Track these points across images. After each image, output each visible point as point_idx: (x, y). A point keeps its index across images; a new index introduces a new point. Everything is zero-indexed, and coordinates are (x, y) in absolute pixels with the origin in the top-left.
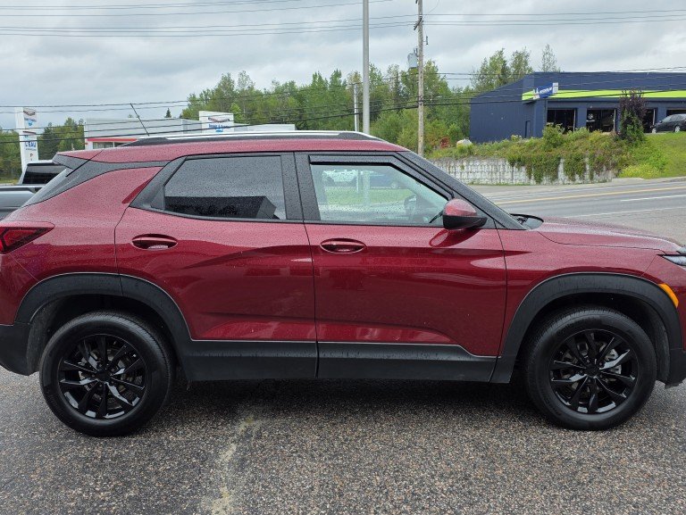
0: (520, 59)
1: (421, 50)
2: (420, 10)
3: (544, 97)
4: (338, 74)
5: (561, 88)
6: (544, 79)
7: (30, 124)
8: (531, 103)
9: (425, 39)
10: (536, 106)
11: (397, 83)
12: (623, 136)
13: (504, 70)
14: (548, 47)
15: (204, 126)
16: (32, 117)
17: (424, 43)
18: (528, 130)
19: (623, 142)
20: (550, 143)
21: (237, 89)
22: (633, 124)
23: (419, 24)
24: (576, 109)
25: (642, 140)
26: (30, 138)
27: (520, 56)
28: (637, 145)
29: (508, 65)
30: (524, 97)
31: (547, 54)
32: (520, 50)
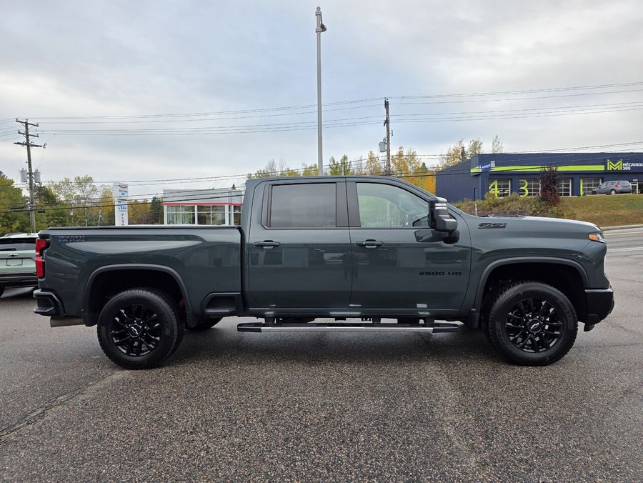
0: (476, 145)
1: (388, 140)
2: (387, 113)
3: (485, 171)
5: (497, 165)
6: (484, 159)
7: (123, 194)
8: (477, 175)
9: (391, 132)
10: (480, 177)
13: (463, 153)
14: (497, 137)
16: (125, 189)
18: (476, 195)
19: (544, 203)
20: (490, 204)
21: (278, 169)
22: (550, 190)
23: (387, 122)
24: (511, 180)
25: (558, 201)
26: (123, 203)
27: (476, 143)
28: (555, 205)
29: (466, 149)
30: (472, 171)
31: (496, 142)
32: (476, 140)
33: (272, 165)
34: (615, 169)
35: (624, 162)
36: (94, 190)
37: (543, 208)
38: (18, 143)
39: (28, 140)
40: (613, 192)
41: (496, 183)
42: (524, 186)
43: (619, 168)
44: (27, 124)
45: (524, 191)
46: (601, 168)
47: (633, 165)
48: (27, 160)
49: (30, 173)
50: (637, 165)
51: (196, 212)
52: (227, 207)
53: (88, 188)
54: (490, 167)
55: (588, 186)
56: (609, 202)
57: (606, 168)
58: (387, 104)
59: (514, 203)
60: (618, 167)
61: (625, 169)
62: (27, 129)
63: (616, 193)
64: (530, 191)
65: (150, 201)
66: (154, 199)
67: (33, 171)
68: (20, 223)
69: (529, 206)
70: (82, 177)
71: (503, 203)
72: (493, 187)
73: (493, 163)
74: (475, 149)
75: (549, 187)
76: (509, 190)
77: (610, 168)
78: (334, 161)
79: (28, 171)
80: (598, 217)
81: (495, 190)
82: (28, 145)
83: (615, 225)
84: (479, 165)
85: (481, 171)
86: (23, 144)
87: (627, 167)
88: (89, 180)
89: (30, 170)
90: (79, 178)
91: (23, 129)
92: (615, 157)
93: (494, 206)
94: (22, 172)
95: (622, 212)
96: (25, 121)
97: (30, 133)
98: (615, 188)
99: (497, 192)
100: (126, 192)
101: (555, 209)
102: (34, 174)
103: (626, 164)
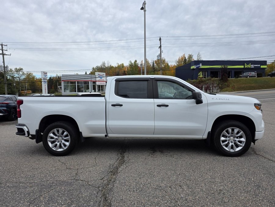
0: (190, 57)
1: (161, 55)
2: (160, 43)
3: (197, 68)
4: (136, 61)
5: (202, 65)
6: (197, 62)
7: (45, 76)
8: (194, 69)
11: (153, 64)
12: (222, 79)
14: (199, 53)
15: (97, 77)
16: (46, 74)
17: (162, 52)
18: (193, 78)
19: (222, 81)
21: (106, 66)
22: (225, 76)
23: (160, 47)
24: (207, 71)
25: (227, 80)
26: (45, 80)
28: (226, 82)
29: (186, 58)
30: (192, 68)
31: (199, 55)
32: (190, 54)
33: (104, 63)
34: (248, 67)
36: (23, 74)
37: (221, 83)
39: (3, 52)
40: (248, 77)
41: (201, 73)
43: (250, 67)
44: (2, 45)
46: (242, 67)
47: (255, 65)
48: (3, 61)
49: (4, 67)
50: (256, 65)
51: (76, 85)
52: (90, 82)
53: (21, 73)
54: (199, 66)
56: (247, 81)
57: (244, 66)
58: (160, 39)
59: (209, 81)
61: (252, 67)
62: (2, 47)
69: (216, 82)
70: (18, 68)
71: (205, 81)
75: (224, 74)
76: (206, 76)
77: (246, 67)
78: (131, 62)
82: (3, 54)
84: (195, 65)
85: (196, 68)
86: (1, 54)
87: (252, 66)
88: (21, 69)
89: (4, 65)
90: (16, 69)
93: (201, 82)
94: (1, 66)
95: (253, 85)
96: (1, 44)
97: (4, 49)
98: (249, 75)
99: (201, 76)
100: (46, 75)
101: (226, 83)
102: (6, 67)
103: (252, 65)
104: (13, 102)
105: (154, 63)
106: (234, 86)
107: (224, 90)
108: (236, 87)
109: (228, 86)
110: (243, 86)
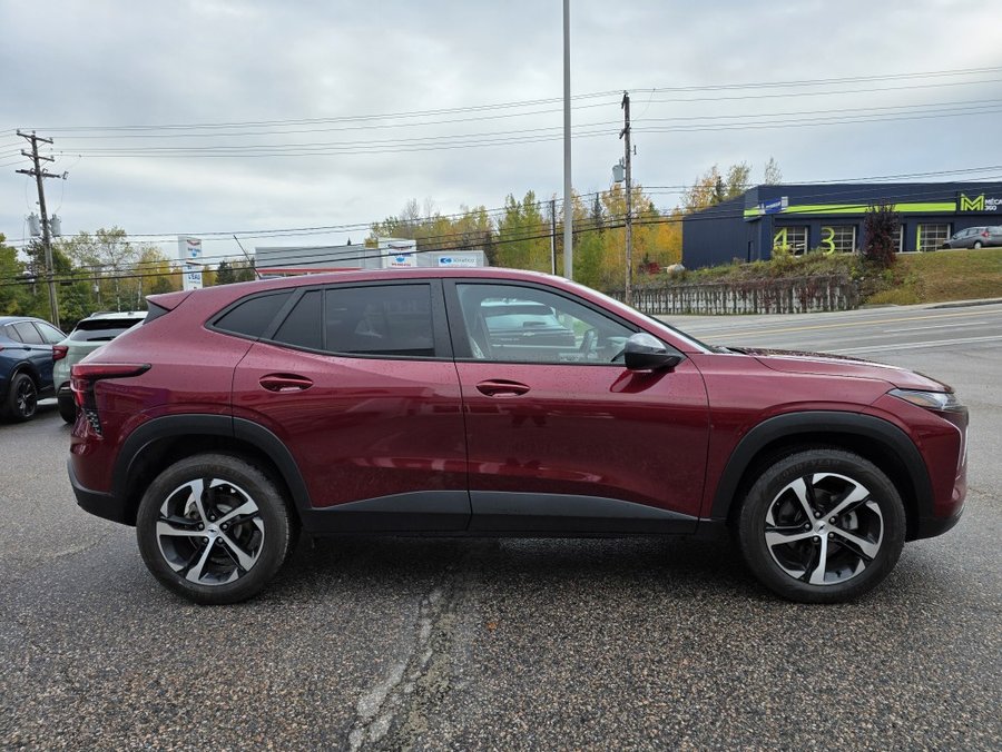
0: (740, 173)
1: (628, 162)
2: (627, 116)
3: (771, 214)
4: (531, 196)
5: (791, 203)
6: (768, 193)
7: (194, 255)
8: (755, 220)
9: (632, 149)
10: (760, 224)
11: (597, 204)
12: (871, 256)
13: (719, 187)
14: (772, 160)
16: (197, 247)
17: (632, 153)
18: (752, 253)
19: (871, 263)
20: (779, 266)
21: (422, 214)
22: (882, 242)
23: (626, 132)
24: (809, 227)
25: (893, 259)
26: (194, 269)
27: (738, 171)
28: (888, 266)
29: (724, 181)
30: (747, 213)
31: (770, 168)
32: (739, 165)
33: (413, 207)
34: (972, 209)
35: (986, 198)
36: (128, 251)
37: (868, 272)
38: (23, 171)
39: (37, 166)
40: (978, 245)
41: (784, 233)
42: (828, 237)
43: (979, 207)
44: (34, 139)
45: (828, 245)
46: (951, 207)
47: (1001, 201)
48: (38, 200)
49: (44, 221)
53: (119, 248)
54: (780, 207)
55: (930, 235)
56: (976, 261)
57: (958, 206)
58: (626, 101)
59: (819, 264)
60: (978, 205)
61: (988, 208)
62: (35, 147)
63: (983, 246)
64: (837, 245)
65: (215, 267)
66: (223, 264)
67: (49, 217)
68: (20, 304)
69: (845, 267)
70: (108, 229)
71: (802, 265)
72: (781, 239)
73: (785, 201)
74: (737, 180)
75: (880, 237)
76: (805, 244)
77: (964, 208)
78: (513, 201)
79: (40, 218)
80: (960, 285)
81: (782, 244)
82: (38, 174)
83: (988, 297)
84: (760, 204)
85: (763, 212)
86: (30, 173)
87: (991, 205)
88: (121, 234)
89: (44, 215)
90: (103, 232)
91: (29, 148)
92: (973, 190)
93: (785, 269)
94: (32, 219)
96: (31, 134)
97: (39, 154)
98: (982, 238)
99: (785, 247)
100: (198, 251)
101: (888, 272)
102: (50, 222)
103: (990, 201)
104: (21, 345)
105: (600, 200)
106: (922, 280)
107: (879, 296)
108: (929, 284)
109: (898, 283)
110: (959, 281)
